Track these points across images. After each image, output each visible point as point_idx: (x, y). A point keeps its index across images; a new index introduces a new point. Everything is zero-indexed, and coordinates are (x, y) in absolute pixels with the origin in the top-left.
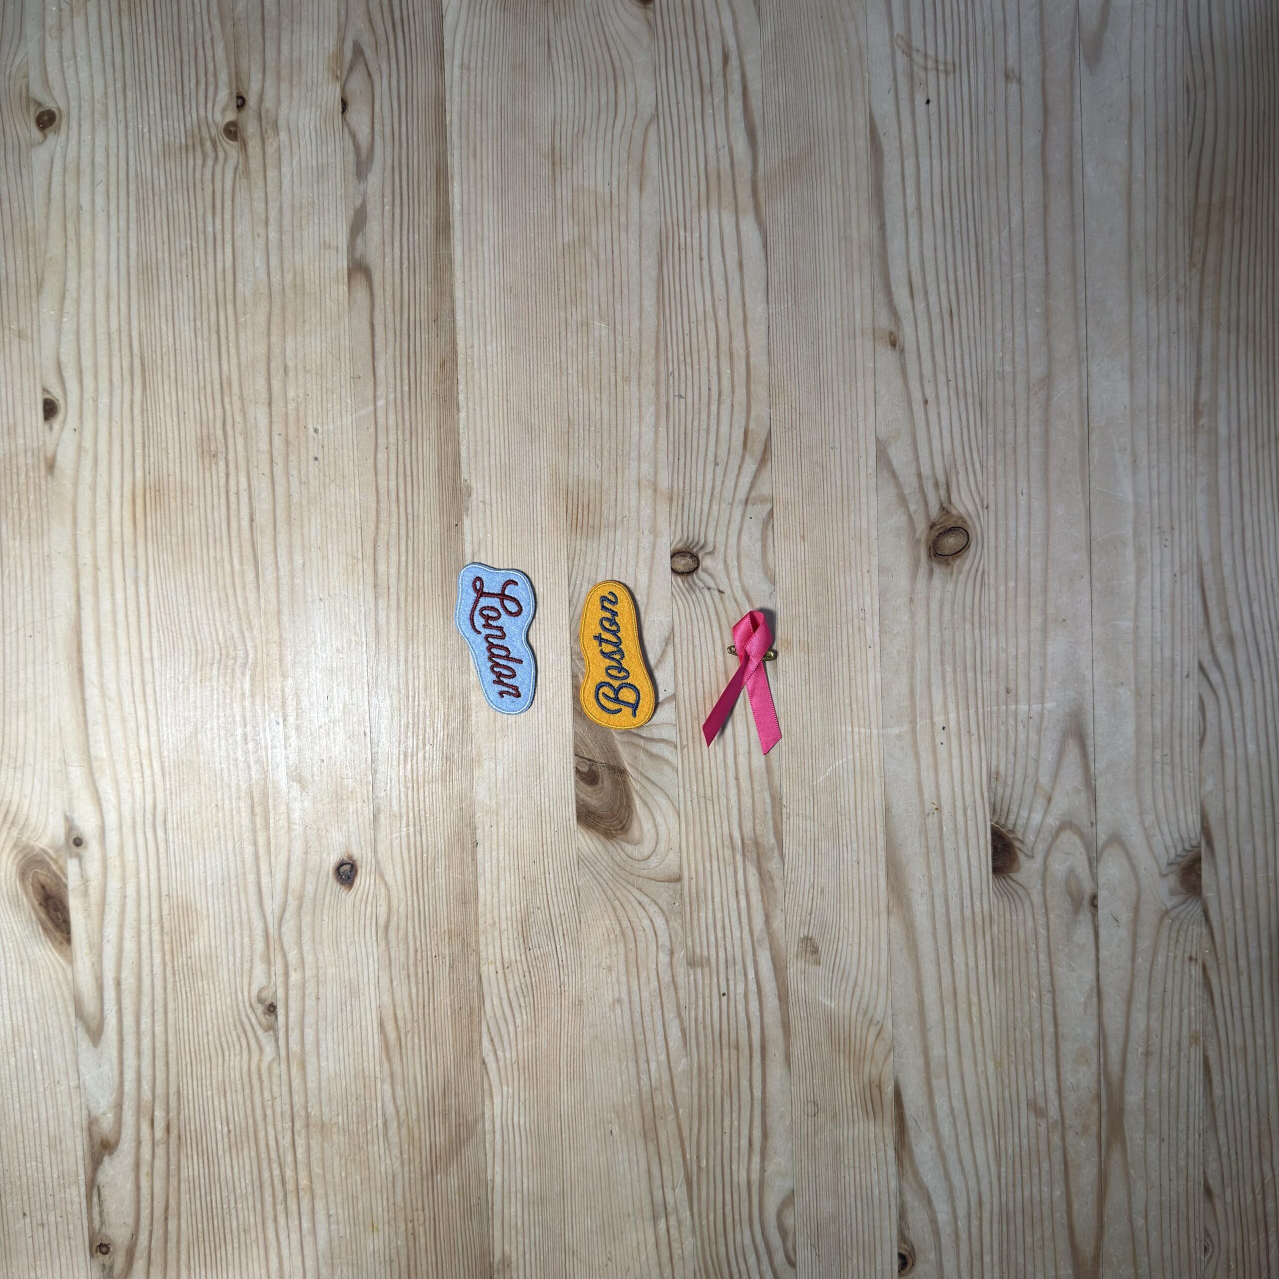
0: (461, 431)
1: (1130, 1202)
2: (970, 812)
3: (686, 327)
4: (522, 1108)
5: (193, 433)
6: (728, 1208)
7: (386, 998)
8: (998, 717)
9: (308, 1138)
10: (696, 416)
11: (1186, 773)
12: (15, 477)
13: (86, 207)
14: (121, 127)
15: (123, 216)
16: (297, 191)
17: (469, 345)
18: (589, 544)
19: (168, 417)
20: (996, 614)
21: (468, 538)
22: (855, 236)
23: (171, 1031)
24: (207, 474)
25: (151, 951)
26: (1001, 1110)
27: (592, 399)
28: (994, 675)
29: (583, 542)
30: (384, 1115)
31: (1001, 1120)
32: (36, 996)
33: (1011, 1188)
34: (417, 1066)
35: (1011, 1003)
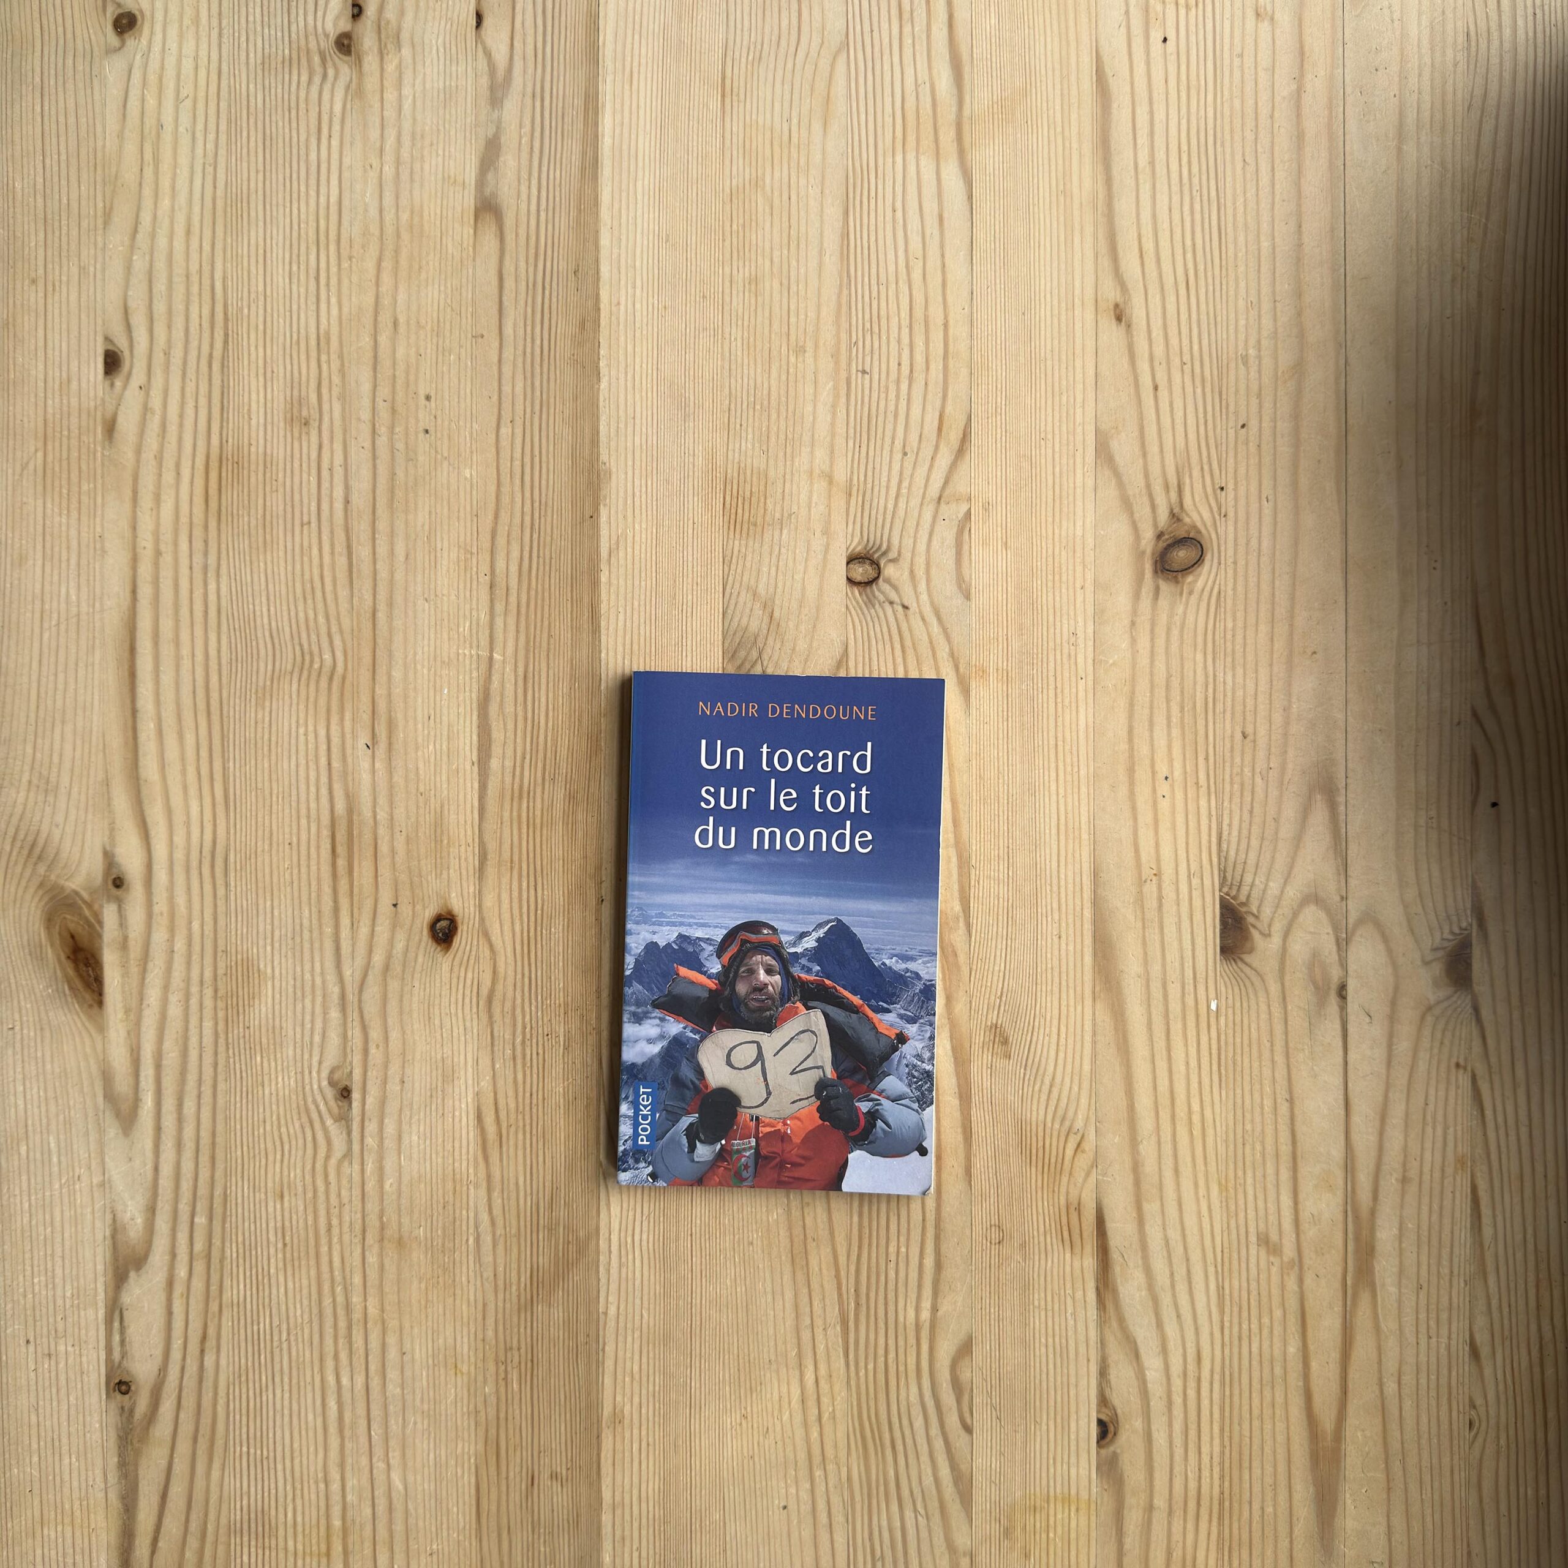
0: (601, 404)
1: (1380, 1362)
2: (1196, 882)
3: (874, 288)
4: (645, 1224)
5: (282, 398)
6: (892, 1355)
7: (486, 1084)
8: (1232, 766)
9: (381, 1256)
10: (883, 396)
11: (1455, 840)
12: (65, 440)
13: (169, 128)
14: (215, 34)
15: (211, 137)
16: (419, 117)
17: (614, 301)
18: (751, 543)
19: (253, 374)
20: (1233, 642)
21: (604, 532)
22: (1076, 191)
23: (220, 1117)
24: (296, 444)
25: (201, 1019)
26: (1226, 1245)
27: (759, 371)
28: (1228, 715)
29: (743, 542)
30: (476, 1227)
31: (1226, 1255)
32: (57, 1070)
33: (1236, 1342)
34: (521, 1168)
35: (1239, 1113)
